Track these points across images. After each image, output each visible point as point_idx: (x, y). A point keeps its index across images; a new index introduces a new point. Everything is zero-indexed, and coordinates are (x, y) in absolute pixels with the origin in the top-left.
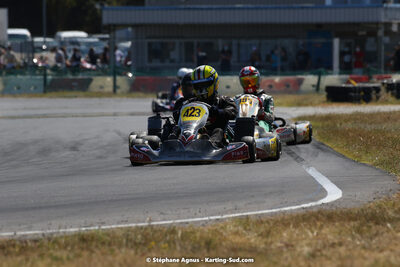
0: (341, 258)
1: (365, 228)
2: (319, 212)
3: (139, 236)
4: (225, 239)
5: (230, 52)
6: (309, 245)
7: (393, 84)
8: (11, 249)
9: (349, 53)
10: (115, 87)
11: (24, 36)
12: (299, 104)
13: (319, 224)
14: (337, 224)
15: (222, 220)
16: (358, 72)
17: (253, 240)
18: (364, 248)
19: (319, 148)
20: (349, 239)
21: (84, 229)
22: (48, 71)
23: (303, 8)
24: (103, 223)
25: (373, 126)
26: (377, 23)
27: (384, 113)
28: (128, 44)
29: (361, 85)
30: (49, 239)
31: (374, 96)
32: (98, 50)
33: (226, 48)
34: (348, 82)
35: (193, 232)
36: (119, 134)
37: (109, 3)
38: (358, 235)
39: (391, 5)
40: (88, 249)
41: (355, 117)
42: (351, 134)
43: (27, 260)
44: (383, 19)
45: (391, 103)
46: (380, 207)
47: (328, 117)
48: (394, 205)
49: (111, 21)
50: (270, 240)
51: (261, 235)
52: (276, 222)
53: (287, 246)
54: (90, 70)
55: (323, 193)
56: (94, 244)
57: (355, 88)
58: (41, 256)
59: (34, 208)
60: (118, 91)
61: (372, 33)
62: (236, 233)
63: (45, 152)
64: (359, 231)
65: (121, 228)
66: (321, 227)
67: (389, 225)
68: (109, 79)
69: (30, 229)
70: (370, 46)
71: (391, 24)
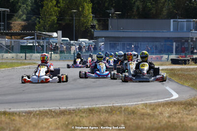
0: (179, 118)
1: (187, 108)
2: (171, 102)
3: (109, 109)
4: (139, 111)
6: (168, 113)
7: (194, 58)
8: (66, 113)
11: (67, 40)
13: (171, 106)
14: (177, 106)
15: (137, 104)
17: (148, 111)
18: (187, 114)
20: (182, 111)
21: (90, 106)
23: (163, 32)
24: (97, 105)
25: (188, 73)
26: (188, 38)
29: (183, 58)
30: (78, 110)
31: (187, 62)
34: (179, 57)
35: (128, 108)
37: (96, 30)
39: (193, 31)
40: (92, 113)
41: (181, 70)
42: (180, 75)
43: (72, 117)
44: (191, 37)
45: (193, 65)
46: (192, 100)
47: (172, 70)
50: (154, 111)
51: (151, 109)
52: (156, 105)
53: (160, 113)
55: (172, 95)
56: (94, 112)
57: (181, 59)
58: (76, 115)
59: (72, 99)
61: (187, 41)
62: (143, 109)
64: (185, 109)
66: (172, 107)
67: (195, 107)
69: (72, 106)
70: (186, 45)
71: (193, 38)
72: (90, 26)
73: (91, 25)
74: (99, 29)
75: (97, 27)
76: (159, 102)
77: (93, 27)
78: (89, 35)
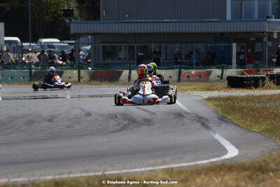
1: (254, 176)
2: (223, 165)
3: (96, 182)
5: (160, 52)
7: (274, 75)
9: (244, 53)
10: (79, 77)
11: (16, 42)
12: (208, 89)
13: (222, 173)
14: (235, 173)
15: (154, 171)
16: (250, 67)
19: (222, 120)
20: (243, 184)
21: (57, 177)
22: (33, 66)
23: (211, 21)
24: (71, 173)
25: (260, 105)
26: (263, 33)
27: (268, 95)
28: (89, 47)
29: (251, 75)
30: (33, 184)
31: (261, 84)
32: (67, 52)
33: (157, 50)
34: (243, 74)
36: (82, 110)
37: (75, 19)
38: (250, 181)
39: (273, 20)
41: (247, 99)
42: (245, 110)
44: (268, 30)
45: (273, 89)
46: (265, 161)
47: (229, 98)
48: (275, 160)
49: (76, 32)
50: (187, 184)
51: (182, 181)
52: (192, 172)
54: (61, 65)
55: (225, 151)
57: (247, 77)
60: (82, 80)
61: (260, 39)
63: (30, 123)
64: (250, 178)
65: (84, 177)
66: (224, 176)
67: (271, 174)
68: (75, 72)
69: (20, 176)
70: (258, 48)
71: (272, 33)
72: (62, 12)
73: (64, 10)
74: (81, 17)
75: (76, 13)
76: (198, 165)
77: (69, 13)
78: (60, 29)
